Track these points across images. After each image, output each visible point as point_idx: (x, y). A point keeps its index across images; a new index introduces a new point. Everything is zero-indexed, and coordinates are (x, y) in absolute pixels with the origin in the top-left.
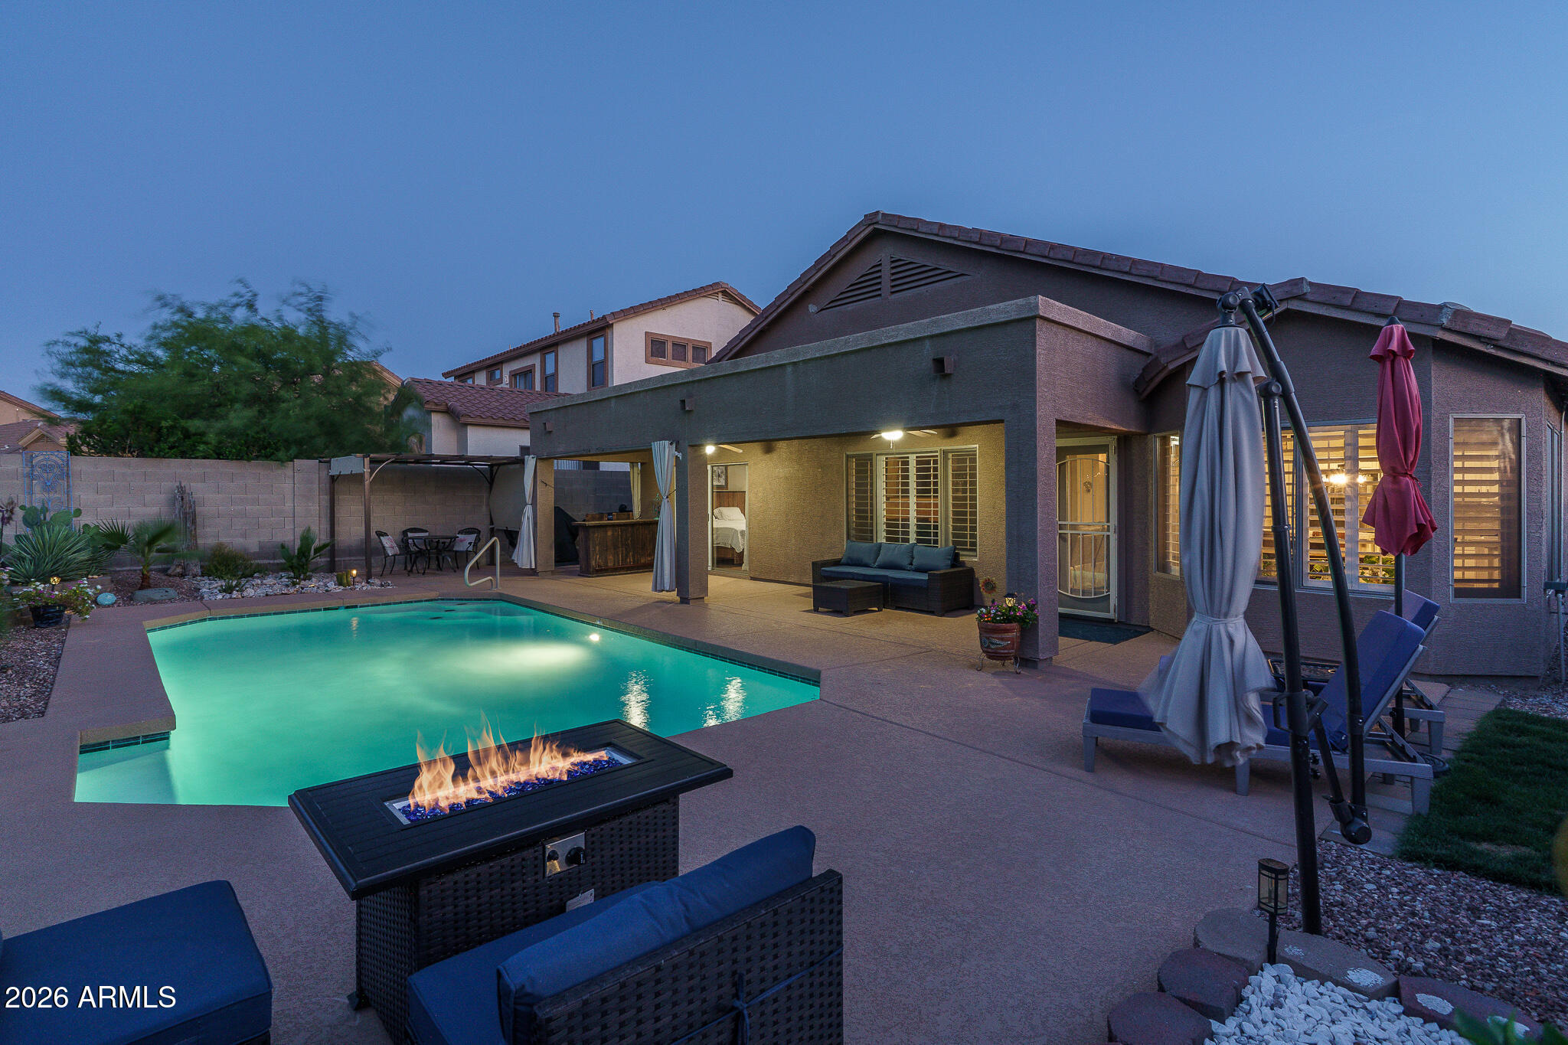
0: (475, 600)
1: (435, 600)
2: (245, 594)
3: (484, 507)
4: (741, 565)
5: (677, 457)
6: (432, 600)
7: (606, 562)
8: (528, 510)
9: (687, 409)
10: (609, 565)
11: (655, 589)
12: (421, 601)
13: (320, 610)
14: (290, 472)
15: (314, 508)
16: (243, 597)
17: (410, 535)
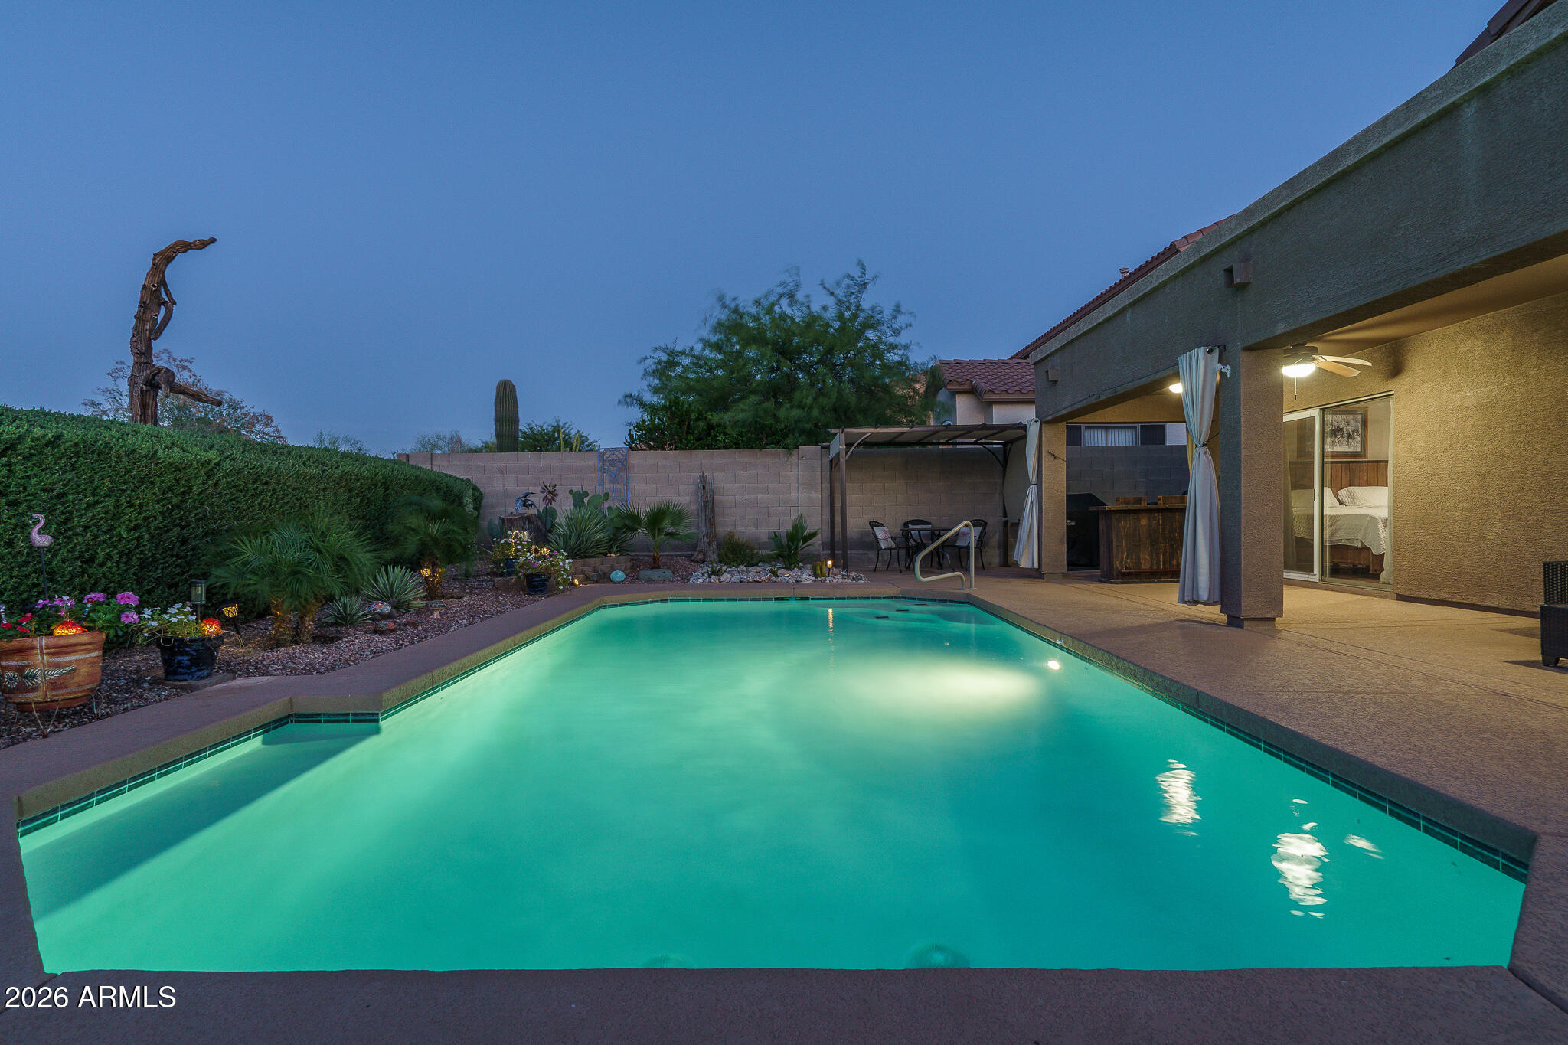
0: (939, 601)
1: (896, 598)
2: (722, 579)
3: (998, 495)
4: (1377, 576)
5: (1222, 374)
6: (891, 598)
7: (1138, 563)
8: (1032, 492)
9: (1237, 280)
10: (1143, 567)
11: (1183, 600)
12: (880, 598)
13: (771, 599)
14: (794, 459)
15: (817, 496)
16: (720, 582)
17: (911, 527)
